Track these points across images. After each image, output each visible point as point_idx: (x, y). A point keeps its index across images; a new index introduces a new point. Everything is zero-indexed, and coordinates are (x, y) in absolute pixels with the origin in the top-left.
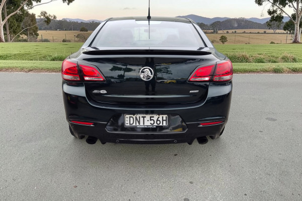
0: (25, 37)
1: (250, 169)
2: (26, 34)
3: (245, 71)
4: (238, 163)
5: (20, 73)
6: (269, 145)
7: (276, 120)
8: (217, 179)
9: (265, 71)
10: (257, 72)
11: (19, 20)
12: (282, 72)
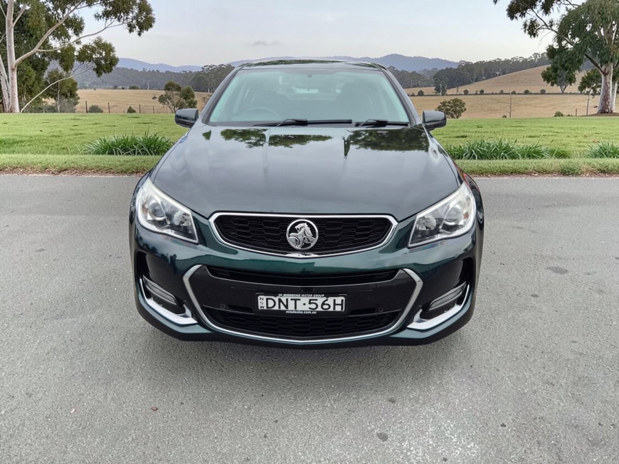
0: (51, 101)
1: (511, 374)
2: (54, 97)
3: (503, 173)
4: (487, 360)
5: (41, 175)
6: (552, 322)
7: (566, 271)
8: (444, 393)
9: (543, 172)
10: (527, 174)
11: (40, 66)
12: (577, 174)
